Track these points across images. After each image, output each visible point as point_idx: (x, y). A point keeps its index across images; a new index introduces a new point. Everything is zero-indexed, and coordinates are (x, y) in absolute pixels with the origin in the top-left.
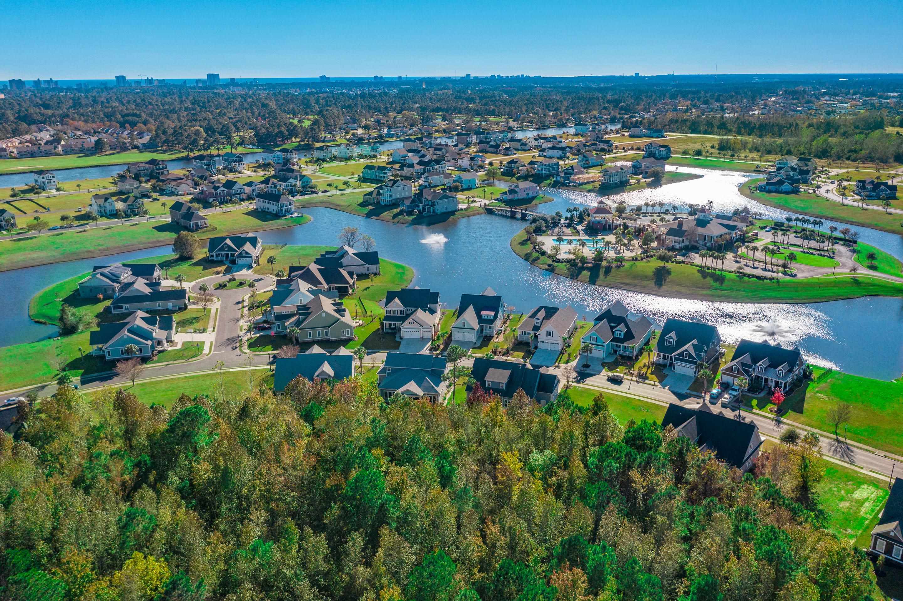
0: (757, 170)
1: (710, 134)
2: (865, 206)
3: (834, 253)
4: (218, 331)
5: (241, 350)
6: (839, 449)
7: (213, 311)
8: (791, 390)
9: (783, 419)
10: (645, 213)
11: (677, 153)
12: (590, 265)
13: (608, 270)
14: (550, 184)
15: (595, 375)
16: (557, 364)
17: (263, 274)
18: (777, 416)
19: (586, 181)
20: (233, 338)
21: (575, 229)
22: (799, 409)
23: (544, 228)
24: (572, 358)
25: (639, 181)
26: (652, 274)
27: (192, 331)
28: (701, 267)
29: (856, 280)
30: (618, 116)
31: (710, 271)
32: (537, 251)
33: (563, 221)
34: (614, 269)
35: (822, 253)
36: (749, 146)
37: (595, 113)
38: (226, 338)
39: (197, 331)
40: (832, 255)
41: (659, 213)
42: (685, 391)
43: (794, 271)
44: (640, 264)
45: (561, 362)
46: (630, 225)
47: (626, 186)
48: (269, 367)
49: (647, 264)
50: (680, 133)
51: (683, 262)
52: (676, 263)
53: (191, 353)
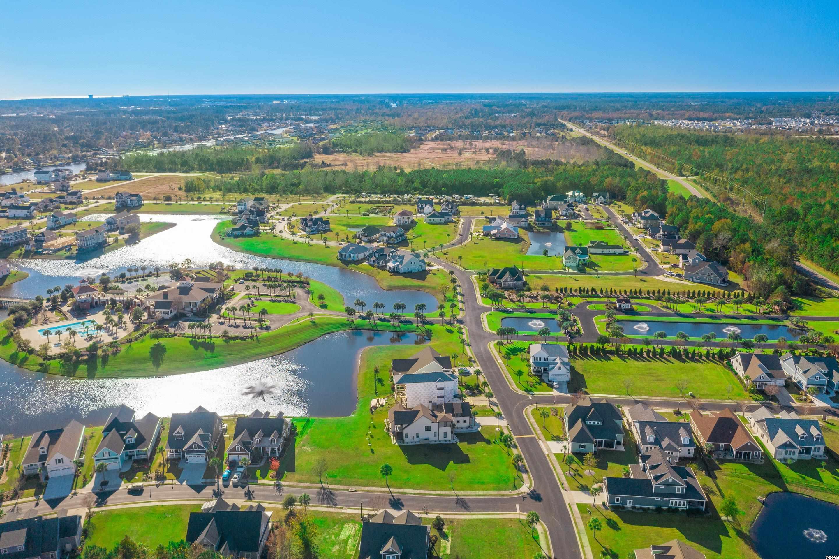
0: (223, 212)
1: (175, 172)
2: (310, 242)
3: (294, 298)
6: (325, 497)
8: (284, 451)
9: (283, 483)
10: (130, 279)
11: (148, 198)
12: (85, 358)
13: (105, 359)
14: (21, 254)
15: (115, 491)
16: (73, 491)
18: (277, 480)
19: (61, 246)
21: (61, 312)
22: (292, 469)
23: (25, 317)
24: (88, 479)
25: (117, 240)
26: (149, 354)
28: (192, 337)
29: (314, 322)
30: (80, 154)
31: (200, 340)
32: (23, 350)
33: (45, 304)
34: (111, 357)
35: (286, 298)
36: (212, 184)
37: (54, 152)
40: (293, 300)
41: (143, 277)
42: (199, 481)
43: (268, 323)
44: (135, 345)
45: (78, 486)
46: (117, 299)
47: (105, 247)
49: (142, 344)
50: (147, 172)
51: (175, 335)
52: (169, 337)
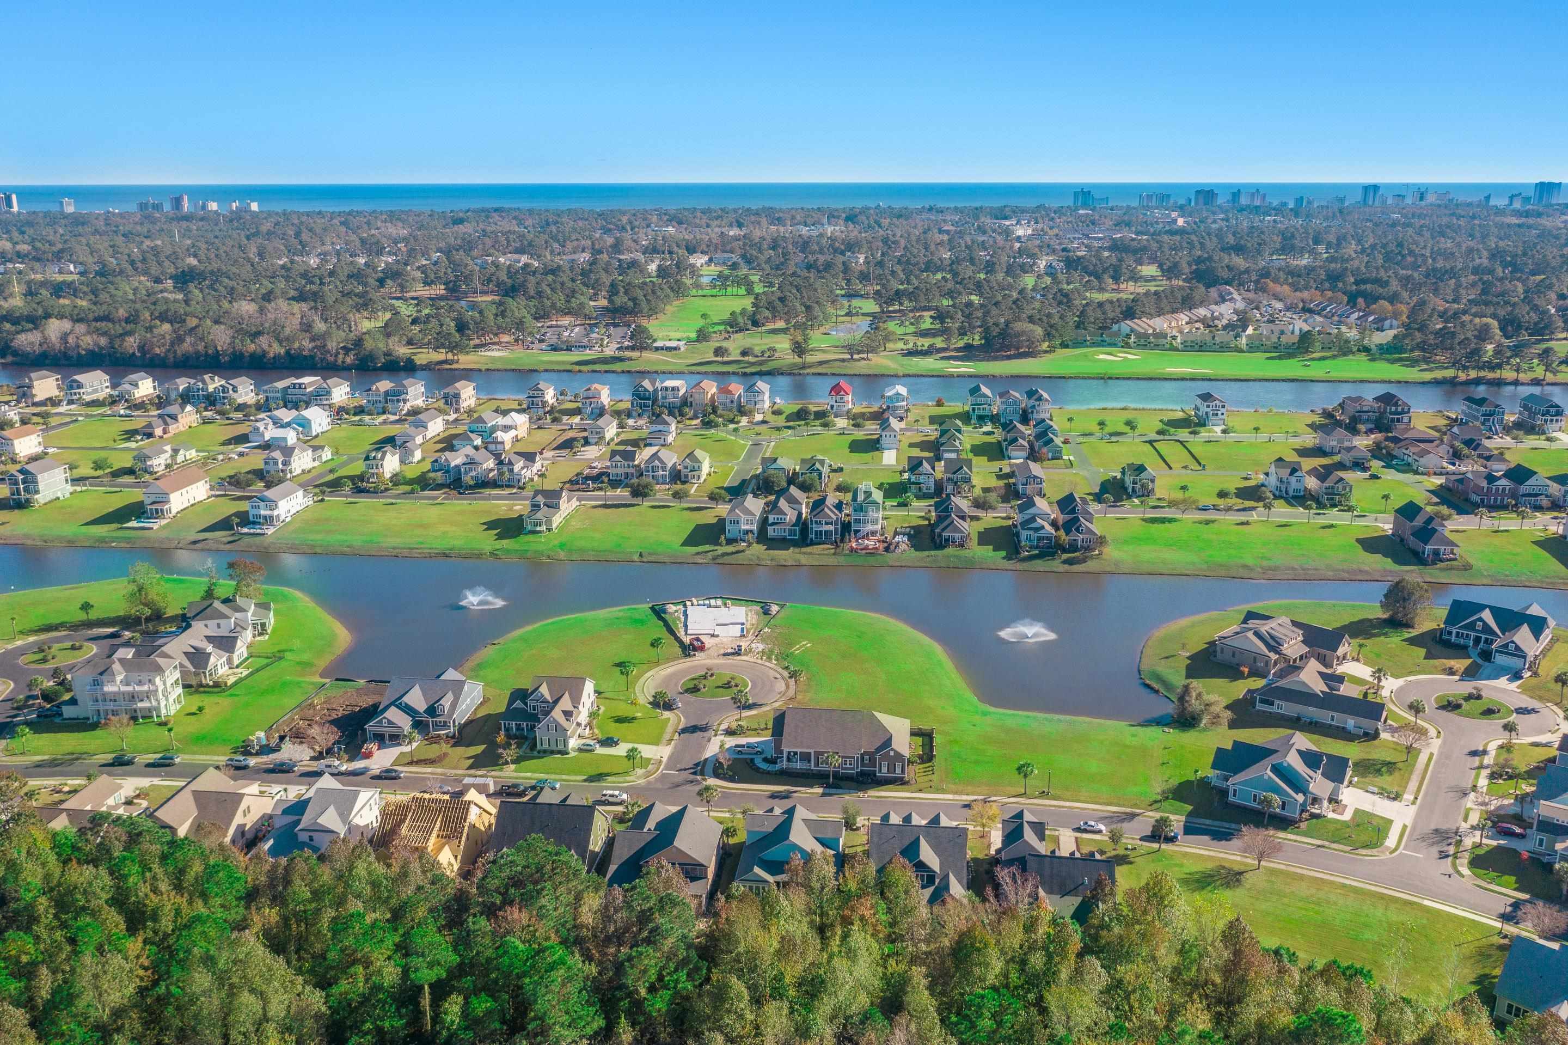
4: (1421, 808)
5: (1454, 865)
7: (1423, 758)
17: (1541, 699)
20: (1447, 832)
27: (1376, 790)
38: (1433, 827)
39: (1384, 793)
48: (1498, 925)
53: (1364, 838)
